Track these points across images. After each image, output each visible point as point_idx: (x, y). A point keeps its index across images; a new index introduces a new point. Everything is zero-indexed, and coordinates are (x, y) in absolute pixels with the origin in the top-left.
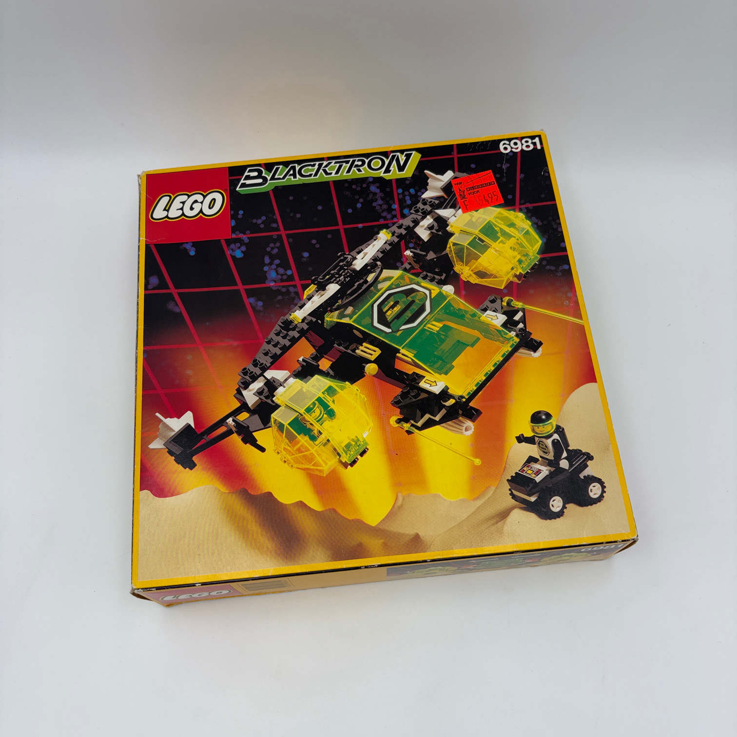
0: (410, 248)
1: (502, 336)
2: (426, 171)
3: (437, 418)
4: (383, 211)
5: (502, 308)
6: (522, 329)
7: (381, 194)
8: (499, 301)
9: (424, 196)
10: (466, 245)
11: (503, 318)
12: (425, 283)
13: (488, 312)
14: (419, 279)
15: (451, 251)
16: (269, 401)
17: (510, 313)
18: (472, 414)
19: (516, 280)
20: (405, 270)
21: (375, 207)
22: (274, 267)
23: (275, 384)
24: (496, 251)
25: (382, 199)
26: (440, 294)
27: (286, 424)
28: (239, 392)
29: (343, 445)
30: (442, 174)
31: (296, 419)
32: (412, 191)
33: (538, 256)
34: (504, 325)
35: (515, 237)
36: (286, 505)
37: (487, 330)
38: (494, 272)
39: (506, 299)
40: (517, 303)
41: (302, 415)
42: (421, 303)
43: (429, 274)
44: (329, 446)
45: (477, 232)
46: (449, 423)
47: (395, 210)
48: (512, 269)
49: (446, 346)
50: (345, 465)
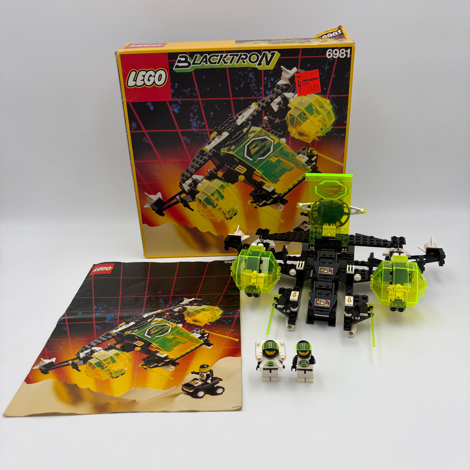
0: (267, 115)
1: (304, 168)
2: (282, 66)
3: (268, 203)
4: (255, 91)
5: (307, 153)
6: (314, 165)
7: (255, 79)
8: (306, 149)
9: (279, 83)
10: (296, 116)
11: (306, 158)
12: (272, 136)
13: (300, 155)
14: (269, 134)
15: (288, 119)
16: (195, 189)
17: (310, 156)
18: (283, 202)
19: (317, 139)
20: (263, 127)
21: (251, 87)
22: (195, 119)
23: (197, 182)
24: (311, 121)
25: (255, 83)
26: (279, 143)
27: (202, 200)
28: (181, 184)
29: (227, 211)
30: (290, 69)
31: (207, 198)
32: (272, 79)
33: (331, 127)
34: (306, 162)
35: (322, 114)
36: (203, 232)
37: (297, 163)
38: (307, 134)
39: (310, 149)
40: (315, 152)
41: (209, 197)
42: (269, 147)
43: (275, 131)
44: (221, 210)
45: (303, 109)
46: (273, 205)
47: (261, 90)
48: (317, 133)
49: (278, 170)
50: (228, 219)
